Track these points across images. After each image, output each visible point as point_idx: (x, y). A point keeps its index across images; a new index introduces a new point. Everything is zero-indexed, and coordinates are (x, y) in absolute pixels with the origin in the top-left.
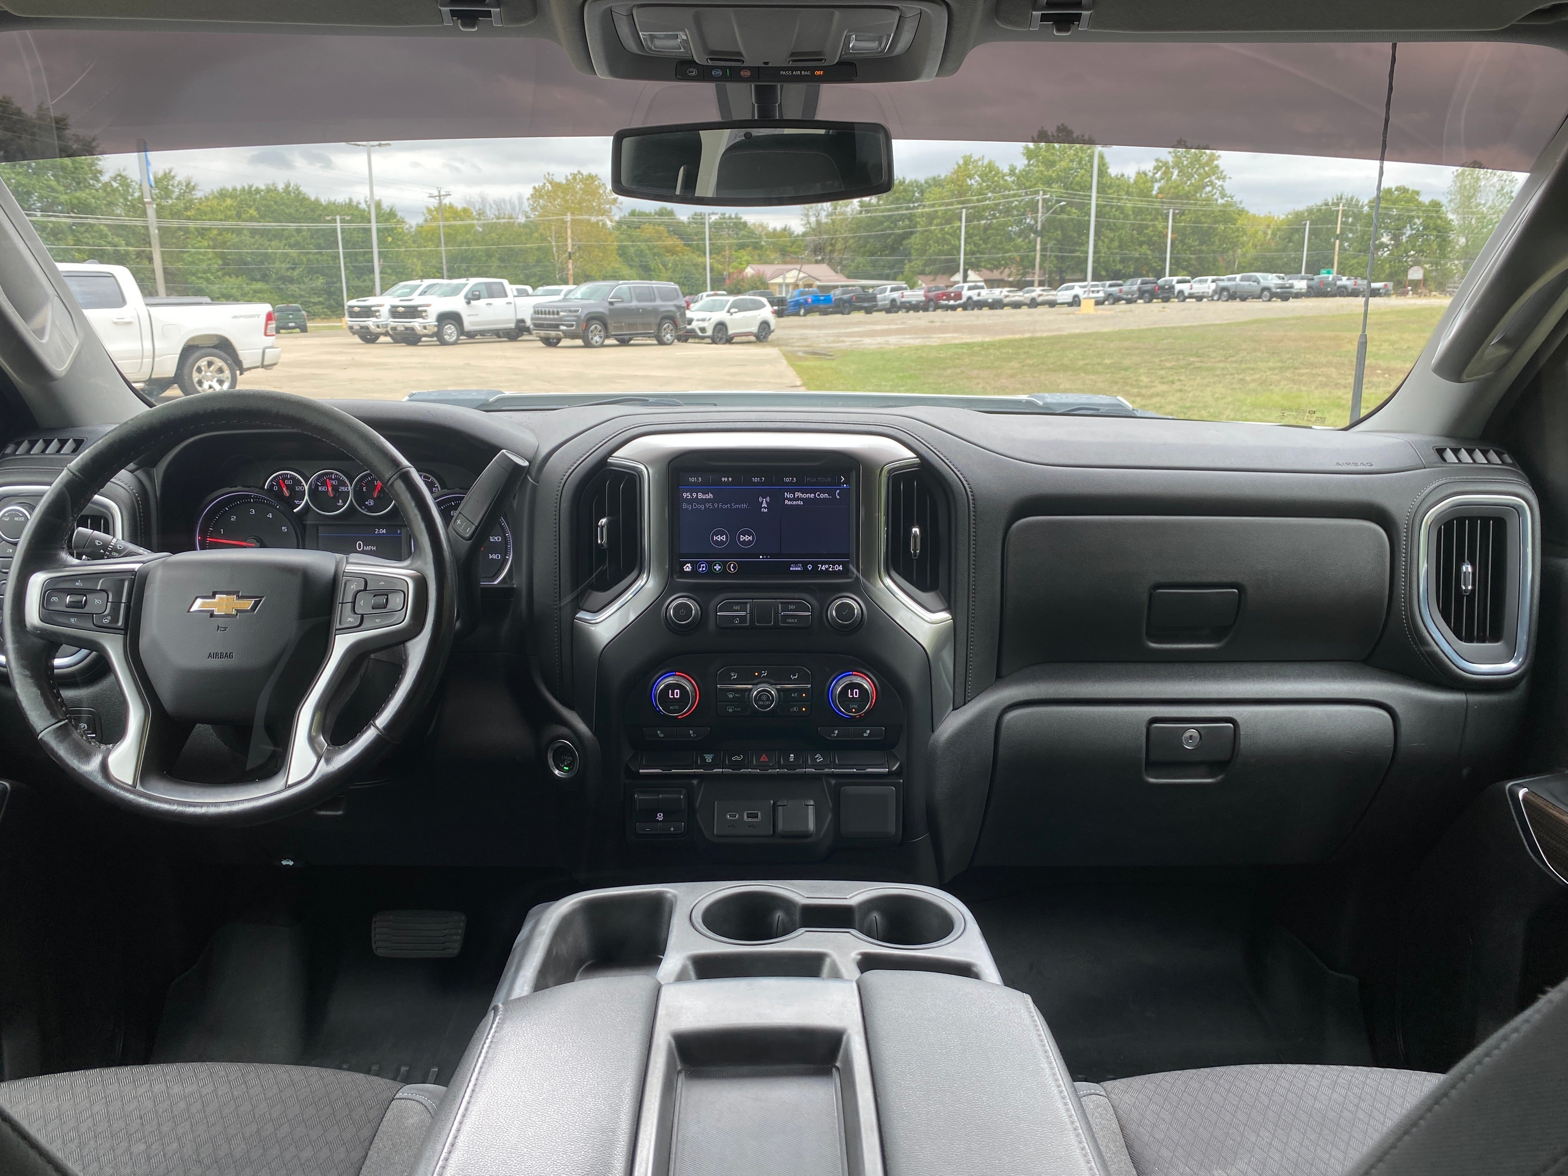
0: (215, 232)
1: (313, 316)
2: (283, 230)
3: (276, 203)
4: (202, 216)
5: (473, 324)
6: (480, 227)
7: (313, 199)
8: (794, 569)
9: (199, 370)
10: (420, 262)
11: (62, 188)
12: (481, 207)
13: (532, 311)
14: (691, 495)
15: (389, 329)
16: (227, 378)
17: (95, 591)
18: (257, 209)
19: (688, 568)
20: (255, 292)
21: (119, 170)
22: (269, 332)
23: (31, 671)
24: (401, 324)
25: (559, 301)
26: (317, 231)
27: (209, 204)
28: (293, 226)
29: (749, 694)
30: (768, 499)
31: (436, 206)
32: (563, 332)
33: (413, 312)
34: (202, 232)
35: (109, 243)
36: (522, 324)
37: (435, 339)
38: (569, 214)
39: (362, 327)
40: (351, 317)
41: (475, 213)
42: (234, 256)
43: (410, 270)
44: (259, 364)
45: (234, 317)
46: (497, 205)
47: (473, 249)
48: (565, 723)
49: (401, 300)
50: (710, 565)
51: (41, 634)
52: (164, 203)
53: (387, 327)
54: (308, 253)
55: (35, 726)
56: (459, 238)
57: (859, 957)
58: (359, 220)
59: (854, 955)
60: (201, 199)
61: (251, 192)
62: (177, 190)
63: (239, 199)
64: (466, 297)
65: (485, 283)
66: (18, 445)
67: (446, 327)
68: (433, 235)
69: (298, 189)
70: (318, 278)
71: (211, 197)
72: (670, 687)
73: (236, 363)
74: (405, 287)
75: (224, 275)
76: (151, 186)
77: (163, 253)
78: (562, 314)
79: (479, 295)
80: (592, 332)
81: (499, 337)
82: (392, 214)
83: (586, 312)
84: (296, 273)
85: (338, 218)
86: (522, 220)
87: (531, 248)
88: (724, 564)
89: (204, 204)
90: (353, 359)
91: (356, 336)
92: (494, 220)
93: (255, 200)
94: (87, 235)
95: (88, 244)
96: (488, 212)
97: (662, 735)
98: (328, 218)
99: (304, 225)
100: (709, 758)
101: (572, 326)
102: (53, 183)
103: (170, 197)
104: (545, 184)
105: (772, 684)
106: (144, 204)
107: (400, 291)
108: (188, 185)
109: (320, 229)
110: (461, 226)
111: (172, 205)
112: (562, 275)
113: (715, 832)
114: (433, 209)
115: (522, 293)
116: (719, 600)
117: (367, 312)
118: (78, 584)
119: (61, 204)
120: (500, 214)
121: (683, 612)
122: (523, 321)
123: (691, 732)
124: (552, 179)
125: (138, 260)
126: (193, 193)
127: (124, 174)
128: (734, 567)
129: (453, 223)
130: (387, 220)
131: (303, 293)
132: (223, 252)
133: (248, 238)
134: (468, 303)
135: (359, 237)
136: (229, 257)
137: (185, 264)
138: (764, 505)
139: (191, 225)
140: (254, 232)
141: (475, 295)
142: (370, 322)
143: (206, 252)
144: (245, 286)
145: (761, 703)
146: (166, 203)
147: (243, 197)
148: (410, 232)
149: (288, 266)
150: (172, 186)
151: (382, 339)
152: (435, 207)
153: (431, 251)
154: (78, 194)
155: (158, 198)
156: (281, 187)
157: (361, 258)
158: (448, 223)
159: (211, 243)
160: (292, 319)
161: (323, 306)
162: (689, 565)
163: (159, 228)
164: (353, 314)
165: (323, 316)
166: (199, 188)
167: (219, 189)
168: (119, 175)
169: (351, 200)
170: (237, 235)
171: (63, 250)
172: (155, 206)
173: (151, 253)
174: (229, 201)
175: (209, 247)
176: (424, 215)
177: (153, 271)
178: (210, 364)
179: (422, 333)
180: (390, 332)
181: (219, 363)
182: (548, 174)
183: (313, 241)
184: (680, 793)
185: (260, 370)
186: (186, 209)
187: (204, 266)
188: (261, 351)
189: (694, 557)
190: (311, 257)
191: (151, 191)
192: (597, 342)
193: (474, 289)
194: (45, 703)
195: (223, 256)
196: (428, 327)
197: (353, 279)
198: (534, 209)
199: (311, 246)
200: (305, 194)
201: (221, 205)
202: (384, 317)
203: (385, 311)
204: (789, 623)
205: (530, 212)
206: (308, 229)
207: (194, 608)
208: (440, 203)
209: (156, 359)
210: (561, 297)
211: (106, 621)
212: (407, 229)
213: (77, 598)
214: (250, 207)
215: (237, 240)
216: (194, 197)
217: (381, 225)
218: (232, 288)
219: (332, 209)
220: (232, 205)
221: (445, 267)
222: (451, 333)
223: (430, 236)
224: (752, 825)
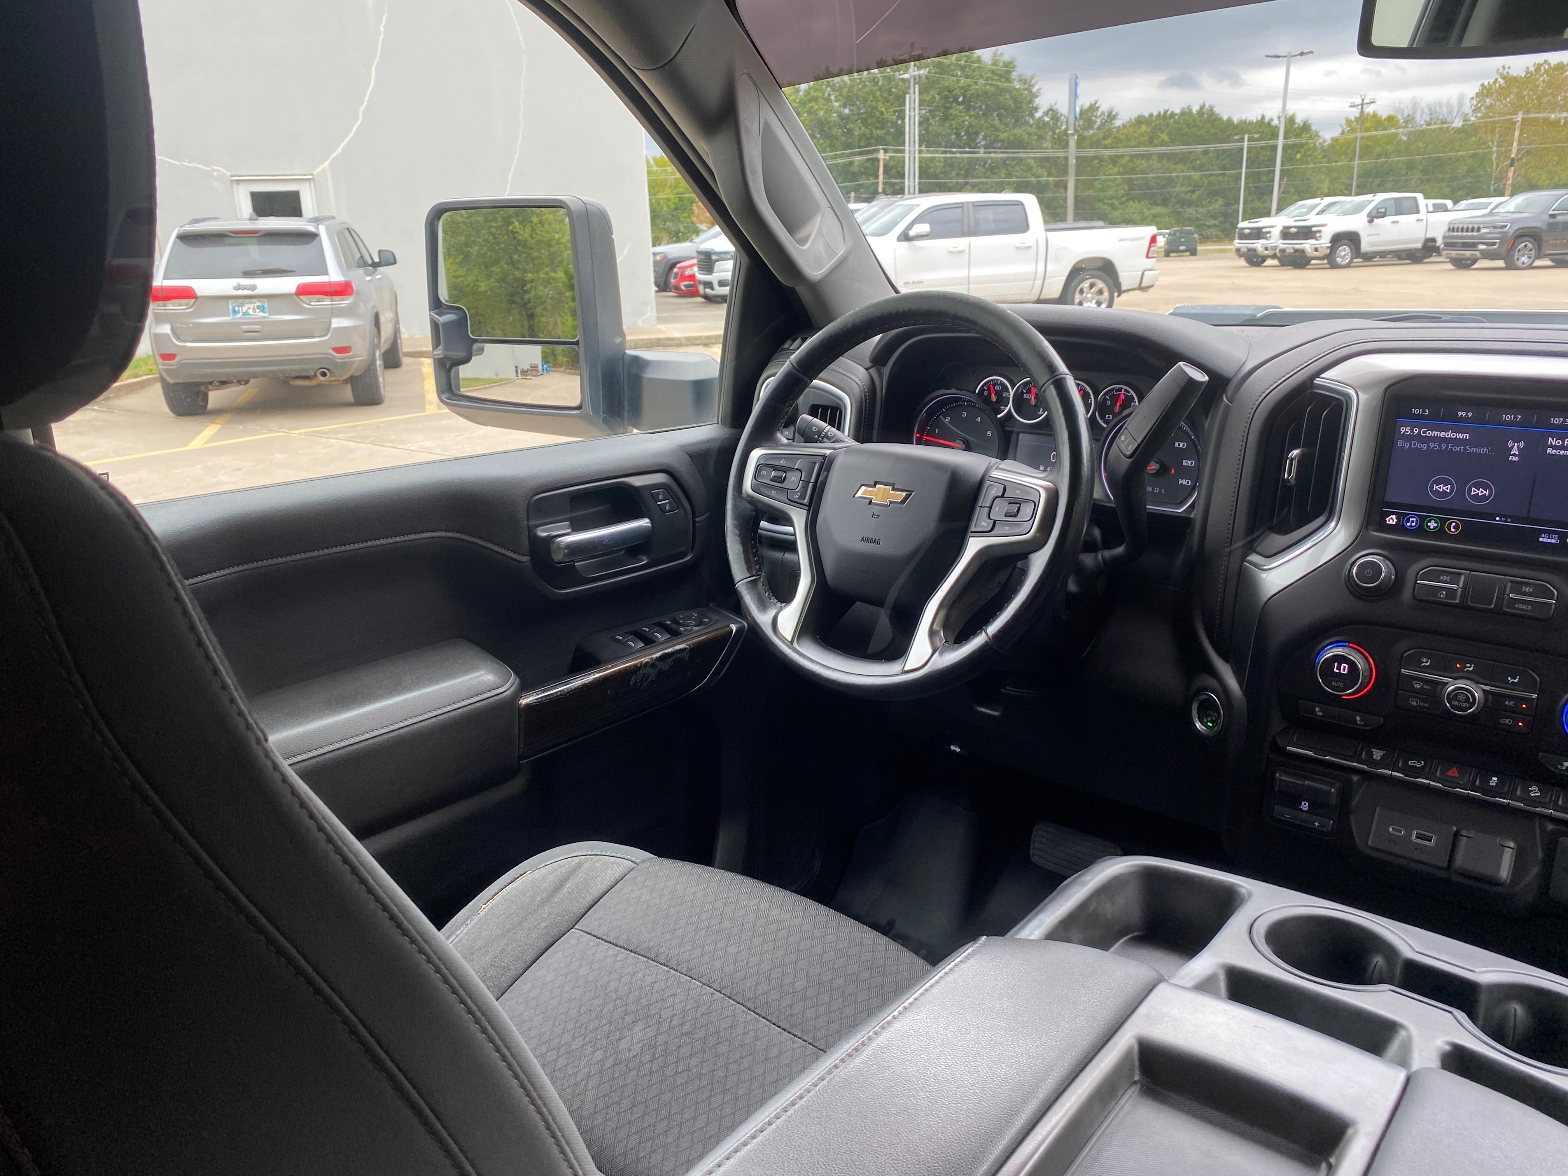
0: (1127, 159)
1: (1205, 239)
2: (1190, 153)
3: (1188, 125)
4: (1117, 144)
5: (1371, 244)
6: (1405, 135)
7: (1225, 118)
8: (1545, 540)
9: (1082, 292)
10: (1328, 179)
11: (1003, 127)
12: (1411, 113)
13: (1446, 228)
14: (1412, 431)
15: (1277, 251)
16: (1105, 300)
17: (792, 469)
18: (1169, 134)
19: (1392, 520)
20: (1155, 216)
21: (1051, 105)
22: (1150, 255)
23: (740, 531)
24: (1290, 246)
25: (1483, 216)
26: (1225, 151)
27: (1126, 131)
28: (1200, 148)
29: (1443, 688)
30: (1522, 444)
31: (1358, 115)
32: (1481, 251)
33: (1307, 233)
34: (1114, 160)
35: (1033, 175)
36: (1431, 244)
37: (1326, 261)
38: (1521, 112)
39: (1249, 250)
40: (1240, 239)
41: (1402, 121)
42: (1140, 182)
43: (1315, 188)
44: (1136, 286)
45: (1121, 240)
46: (1430, 110)
47: (1392, 161)
48: (1213, 673)
49: (1295, 221)
50: (1422, 519)
51: (752, 501)
52: (1086, 134)
53: (1275, 249)
54: (1210, 175)
55: (735, 576)
56: (1378, 150)
57: (1448, 1048)
58: (1269, 137)
59: (1441, 1043)
60: (1119, 127)
61: (1165, 117)
62: (1099, 120)
63: (1153, 124)
64: (1368, 216)
65: (1395, 199)
66: (794, 340)
67: (1341, 248)
68: (1348, 149)
69: (1212, 109)
70: (1217, 200)
71: (1128, 125)
72: (1341, 659)
73: (1115, 286)
74: (1301, 207)
75: (1128, 200)
76: (1076, 118)
77: (1077, 181)
78: (1483, 231)
79: (1386, 212)
80: (1519, 251)
81: (1400, 258)
82: (1306, 128)
83: (1515, 227)
84: (1194, 196)
85: (1246, 137)
86: (1458, 123)
87: (1462, 156)
88: (1443, 521)
89: (1121, 132)
90: (1233, 282)
91: (1242, 259)
92: (1424, 127)
93: (1168, 124)
94: (1017, 168)
95: (1017, 177)
96: (1418, 118)
97: (1321, 714)
98: (1236, 137)
99: (1212, 147)
100: (1378, 754)
101: (1494, 244)
102: (997, 123)
103: (1092, 128)
104: (1496, 79)
105: (1477, 683)
106: (1067, 135)
107: (1297, 211)
108: (1110, 114)
109: (1227, 150)
110: (1382, 136)
111: (1093, 135)
112: (1499, 186)
113: (1370, 843)
114: (1353, 119)
115: (1438, 208)
116: (1424, 563)
117: (1258, 234)
118: (782, 462)
119: (1001, 141)
120: (1431, 119)
121: (1369, 572)
122: (1434, 240)
123: (1358, 718)
124: (1508, 73)
125: (1055, 189)
126: (1113, 122)
127: (1055, 108)
128: (1456, 527)
129: (1374, 133)
130: (1298, 135)
131: (1199, 216)
132: (1131, 178)
133: (1156, 163)
134: (1371, 221)
135: (1265, 156)
136: (1136, 182)
137: (1095, 192)
138: (1515, 451)
139: (1107, 153)
140: (1162, 156)
141: (1381, 212)
142: (1259, 245)
143: (1115, 178)
144: (1145, 210)
145: (1456, 703)
146: (1088, 134)
147: (1158, 122)
148: (1322, 147)
149: (1189, 189)
150: (1096, 117)
151: (1269, 262)
152: (1355, 118)
153: (1342, 166)
154: (1015, 131)
155: (1081, 129)
156: (1195, 109)
157: (1264, 178)
158: (1368, 134)
159: (1121, 169)
160: (1184, 242)
161: (1218, 229)
162: (1394, 517)
163: (1077, 158)
164: (1242, 236)
165: (1215, 239)
166: (1119, 117)
167: (1136, 116)
168: (1051, 110)
169: (1263, 117)
170: (1146, 160)
171: (997, 183)
172: (1076, 137)
173: (1067, 182)
174: (1144, 128)
175: (1119, 173)
176: (1342, 127)
177: (1066, 198)
178: (1092, 286)
179: (1312, 255)
180: (1278, 254)
181: (1100, 285)
182: (1504, 67)
183: (1218, 162)
184: (1332, 785)
185: (1137, 292)
186: (1105, 138)
187: (1111, 192)
188: (1140, 273)
189: (1403, 508)
190: (1213, 178)
191: (1075, 123)
192: (1523, 263)
193: (1379, 206)
194: (745, 559)
195: (1130, 182)
196: (1319, 249)
197: (1253, 200)
198: (1476, 110)
199: (1215, 168)
200: (1218, 114)
201: (1136, 132)
202: (1275, 240)
203: (1276, 232)
204: (1518, 609)
205: (1471, 114)
206: (1215, 150)
207: (859, 494)
208: (1362, 112)
209: (1046, 281)
210: (1486, 211)
211: (796, 497)
212: (1320, 143)
213: (779, 474)
214: (1162, 132)
215: (1145, 165)
216: (1114, 126)
217: (1290, 142)
218: (1134, 213)
219: (1244, 127)
220: (1146, 131)
221: (1354, 184)
222: (1345, 255)
223: (1344, 149)
224: (1418, 847)
